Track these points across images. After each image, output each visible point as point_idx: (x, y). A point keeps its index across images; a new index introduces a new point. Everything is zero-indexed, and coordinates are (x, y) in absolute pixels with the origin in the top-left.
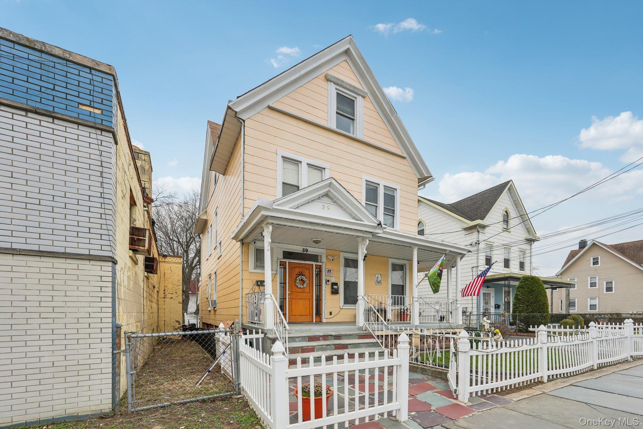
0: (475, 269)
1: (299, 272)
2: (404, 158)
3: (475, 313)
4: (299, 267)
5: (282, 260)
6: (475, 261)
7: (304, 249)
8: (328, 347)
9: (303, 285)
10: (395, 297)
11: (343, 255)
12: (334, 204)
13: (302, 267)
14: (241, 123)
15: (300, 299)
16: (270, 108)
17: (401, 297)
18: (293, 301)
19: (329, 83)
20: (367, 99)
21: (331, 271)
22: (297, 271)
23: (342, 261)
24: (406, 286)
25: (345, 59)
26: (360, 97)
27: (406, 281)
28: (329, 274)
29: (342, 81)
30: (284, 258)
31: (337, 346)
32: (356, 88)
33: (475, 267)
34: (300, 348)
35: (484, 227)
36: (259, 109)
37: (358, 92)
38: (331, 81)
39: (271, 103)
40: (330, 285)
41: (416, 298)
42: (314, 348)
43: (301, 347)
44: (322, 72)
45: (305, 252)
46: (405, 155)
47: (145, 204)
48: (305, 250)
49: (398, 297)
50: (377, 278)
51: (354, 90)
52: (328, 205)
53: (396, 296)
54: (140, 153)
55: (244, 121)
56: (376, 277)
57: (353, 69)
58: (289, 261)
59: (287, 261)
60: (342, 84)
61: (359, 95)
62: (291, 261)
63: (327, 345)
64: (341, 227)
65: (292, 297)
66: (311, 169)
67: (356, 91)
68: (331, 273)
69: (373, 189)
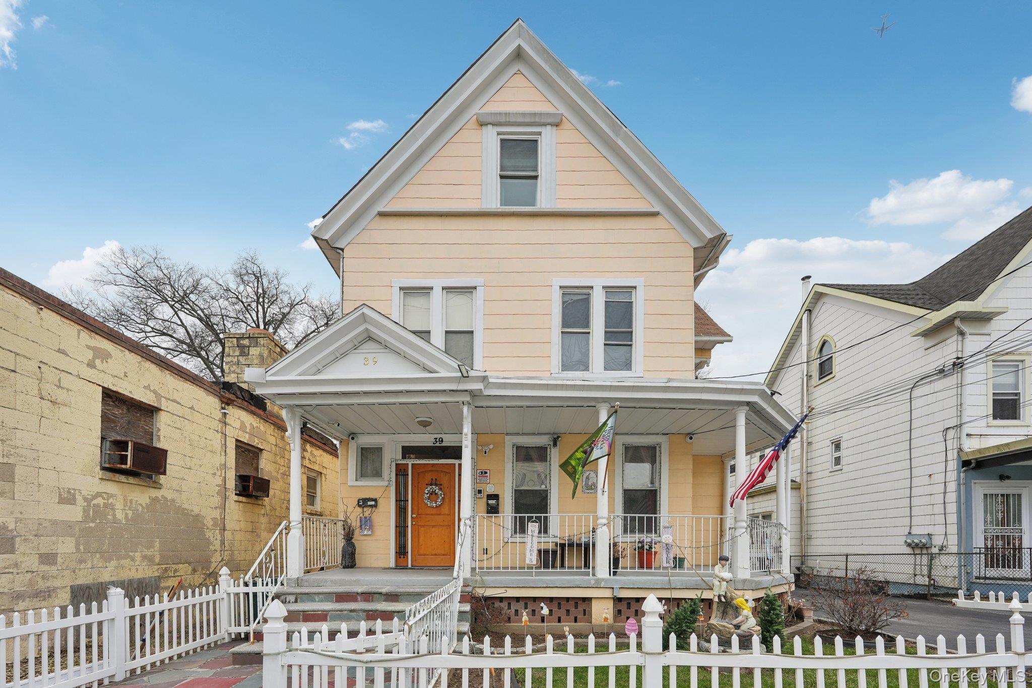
0: (951, 433)
1: (432, 479)
2: (655, 214)
3: (954, 549)
4: (432, 471)
5: (399, 462)
6: (953, 413)
7: (436, 439)
8: (353, 614)
9: (436, 502)
10: (633, 519)
11: (509, 441)
12: (386, 351)
13: (438, 471)
14: (339, 253)
15: (433, 526)
16: (382, 215)
17: (649, 519)
18: (422, 530)
19: (484, 128)
20: (566, 125)
21: (486, 473)
22: (428, 477)
23: (509, 452)
24: (660, 492)
25: (516, 69)
26: (549, 127)
27: (660, 481)
28: (483, 479)
29: (506, 114)
30: (404, 457)
31: (371, 613)
32: (535, 114)
33: (953, 428)
34: (302, 613)
35: (983, 318)
36: (363, 223)
37: (542, 121)
38: (487, 124)
39: (383, 206)
40: (485, 499)
41: (603, 518)
42: (326, 615)
43: (304, 612)
44: (472, 115)
45: (438, 444)
46: (656, 209)
47: (223, 405)
48: (438, 440)
49: (641, 519)
50: (588, 478)
51: (532, 120)
52: (374, 355)
53: (637, 515)
54: (259, 337)
55: (342, 250)
56: (585, 477)
57: (532, 81)
58: (413, 462)
59: (410, 462)
60: (508, 120)
61: (545, 125)
62: (415, 462)
63: (351, 611)
64: (401, 392)
65: (420, 524)
66: (451, 295)
67: (537, 120)
68: (487, 477)
69: (581, 300)
